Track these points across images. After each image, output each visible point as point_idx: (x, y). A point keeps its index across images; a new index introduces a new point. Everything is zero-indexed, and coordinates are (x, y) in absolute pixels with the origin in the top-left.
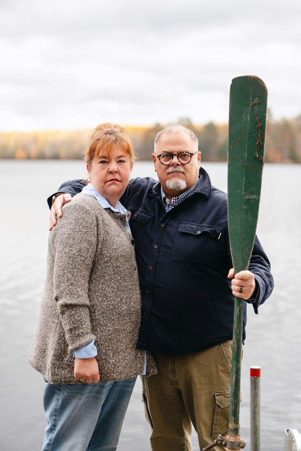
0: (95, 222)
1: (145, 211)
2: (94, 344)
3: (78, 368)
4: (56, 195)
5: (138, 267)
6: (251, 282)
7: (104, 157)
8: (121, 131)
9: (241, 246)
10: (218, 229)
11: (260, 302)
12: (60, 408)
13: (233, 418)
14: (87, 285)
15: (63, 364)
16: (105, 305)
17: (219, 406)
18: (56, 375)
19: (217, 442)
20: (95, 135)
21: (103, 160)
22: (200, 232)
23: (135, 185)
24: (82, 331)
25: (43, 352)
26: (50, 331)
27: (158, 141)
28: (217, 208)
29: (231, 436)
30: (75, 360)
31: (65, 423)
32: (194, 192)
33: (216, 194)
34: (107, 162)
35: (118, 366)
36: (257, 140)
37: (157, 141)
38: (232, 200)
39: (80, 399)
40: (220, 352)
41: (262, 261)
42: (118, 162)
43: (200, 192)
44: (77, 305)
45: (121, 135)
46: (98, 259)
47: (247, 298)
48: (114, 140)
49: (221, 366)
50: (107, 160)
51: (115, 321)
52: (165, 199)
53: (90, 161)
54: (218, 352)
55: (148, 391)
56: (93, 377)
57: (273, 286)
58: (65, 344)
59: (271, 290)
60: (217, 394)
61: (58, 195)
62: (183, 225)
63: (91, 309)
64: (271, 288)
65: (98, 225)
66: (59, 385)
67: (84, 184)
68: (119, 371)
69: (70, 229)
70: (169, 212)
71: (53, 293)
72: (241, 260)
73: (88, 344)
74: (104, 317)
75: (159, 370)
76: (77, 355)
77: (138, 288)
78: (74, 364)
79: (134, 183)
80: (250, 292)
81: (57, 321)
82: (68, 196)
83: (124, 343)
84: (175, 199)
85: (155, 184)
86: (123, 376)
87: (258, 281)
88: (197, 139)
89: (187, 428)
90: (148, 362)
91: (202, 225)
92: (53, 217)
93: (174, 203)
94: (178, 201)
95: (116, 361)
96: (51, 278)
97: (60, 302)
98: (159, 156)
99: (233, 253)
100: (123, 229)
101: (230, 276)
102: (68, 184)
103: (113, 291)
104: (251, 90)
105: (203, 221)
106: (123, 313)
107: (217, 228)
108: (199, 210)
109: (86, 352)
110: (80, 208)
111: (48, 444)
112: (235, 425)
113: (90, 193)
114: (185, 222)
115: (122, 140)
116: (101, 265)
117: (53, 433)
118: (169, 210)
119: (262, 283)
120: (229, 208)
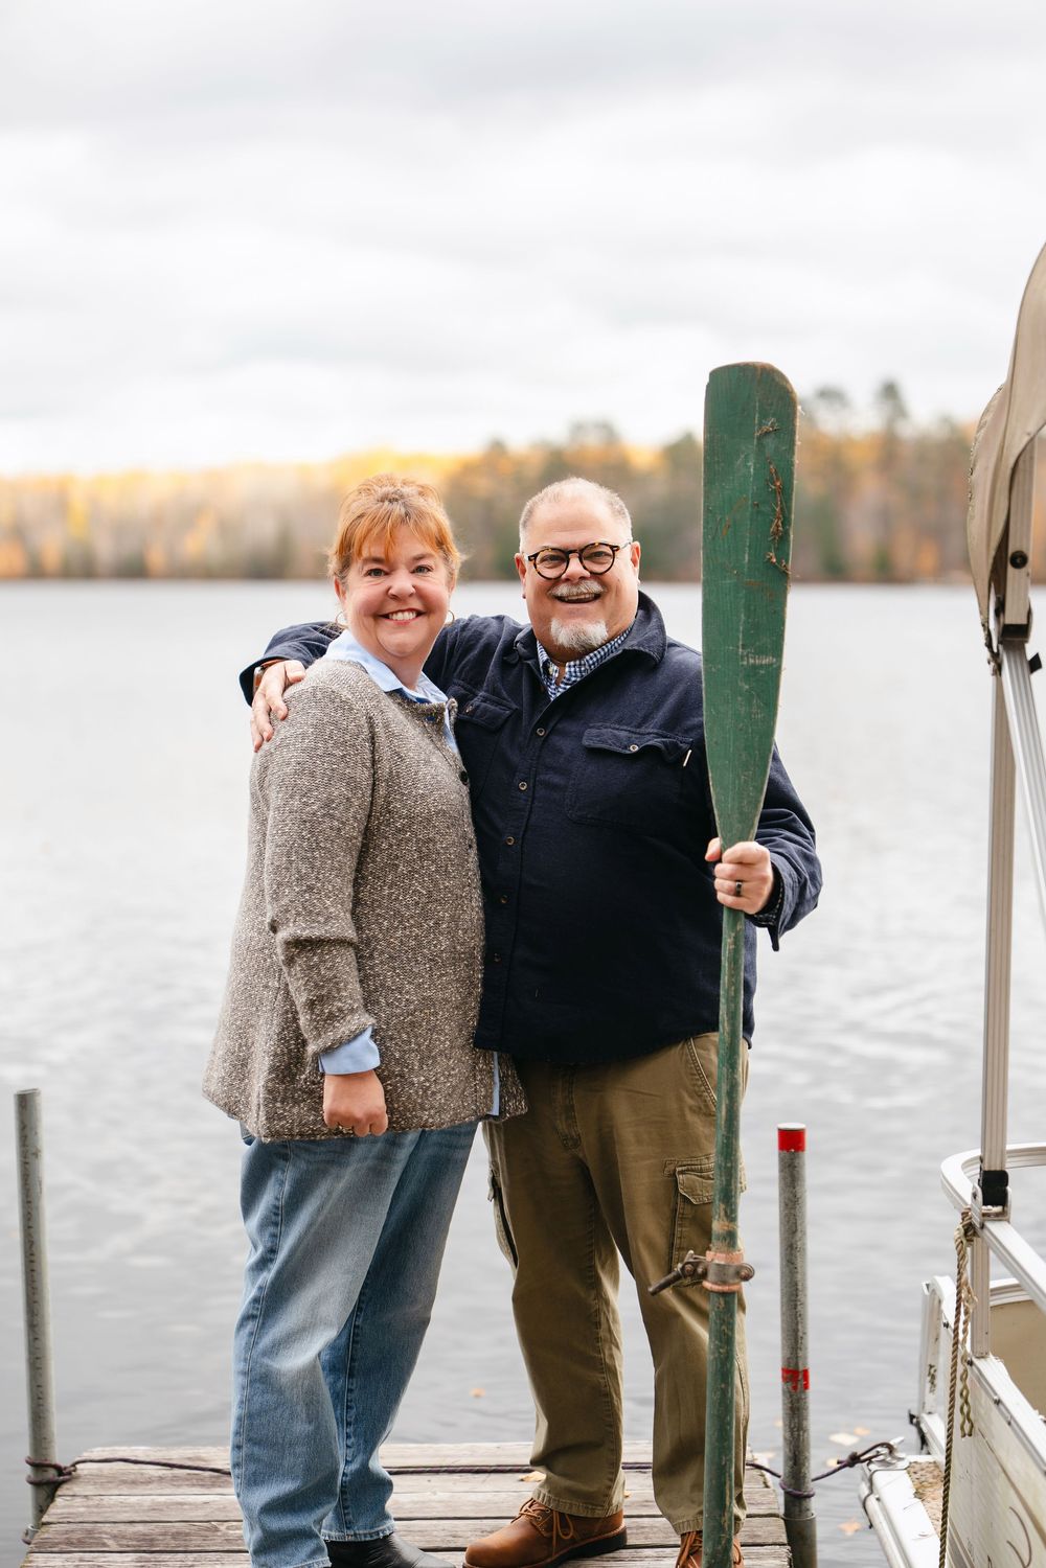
0: (366, 730)
1: (495, 698)
2: (372, 1037)
3: (334, 1100)
4: (264, 664)
5: (477, 840)
6: (764, 869)
7: (377, 560)
8: (421, 494)
9: (737, 782)
10: (684, 740)
11: (786, 923)
12: (286, 1202)
13: (722, 1206)
14: (350, 890)
15: (295, 1090)
16: (396, 938)
17: (686, 1200)
18: (280, 1119)
19: (683, 1269)
20: (355, 505)
21: (375, 566)
22: (637, 748)
23: (467, 634)
24: (340, 1004)
25: (240, 1066)
26: (257, 1010)
27: (528, 523)
28: (681, 688)
29: (718, 1250)
30: (326, 1079)
31: (300, 1240)
32: (621, 648)
33: (675, 656)
34: (387, 574)
35: (434, 1093)
36: (772, 521)
37: (525, 522)
38: (713, 669)
39: (338, 1178)
40: (687, 1061)
41: (794, 825)
42: (413, 572)
43: (636, 648)
44: (323, 941)
45: (419, 502)
46: (380, 824)
47: (752, 911)
48: (400, 516)
49: (692, 1097)
50: (386, 569)
51: (422, 977)
52: (546, 664)
53: (341, 572)
54: (681, 1059)
55: (505, 1168)
56: (372, 1119)
57: (821, 885)
58: (298, 1038)
59: (813, 894)
60: (680, 1169)
61: (270, 665)
62: (594, 731)
63: (362, 951)
64: (813, 891)
65: (373, 739)
66: (284, 1145)
67: (329, 635)
68: (437, 1105)
69: (303, 751)
70: (557, 699)
71: (265, 914)
72: (736, 816)
73: (356, 1037)
74: (394, 969)
75: (530, 1104)
76: (330, 1066)
77: (477, 894)
78: (322, 1089)
79: (465, 627)
80: (760, 895)
81: (276, 984)
82: (294, 667)
83: (446, 1035)
84: (574, 666)
85: (521, 630)
86: (447, 1117)
87: (779, 868)
88: (626, 510)
89: (607, 1267)
90: (503, 1085)
91: (642, 730)
92: (263, 719)
93: (571, 676)
94: (580, 672)
95: (427, 1080)
96: (258, 879)
97: (284, 934)
98: (533, 558)
99: (717, 801)
100: (439, 744)
101: (710, 857)
102: (290, 636)
103: (417, 903)
104: (757, 399)
105: (645, 719)
106: (442, 959)
107: (680, 738)
108: (636, 695)
109: (351, 1057)
110: (328, 698)
111: (256, 1300)
112: (727, 1223)
113: (348, 655)
114: (600, 724)
115: (421, 514)
116: (386, 838)
117: (269, 1270)
118: (558, 694)
119: (790, 875)
120: (706, 688)
